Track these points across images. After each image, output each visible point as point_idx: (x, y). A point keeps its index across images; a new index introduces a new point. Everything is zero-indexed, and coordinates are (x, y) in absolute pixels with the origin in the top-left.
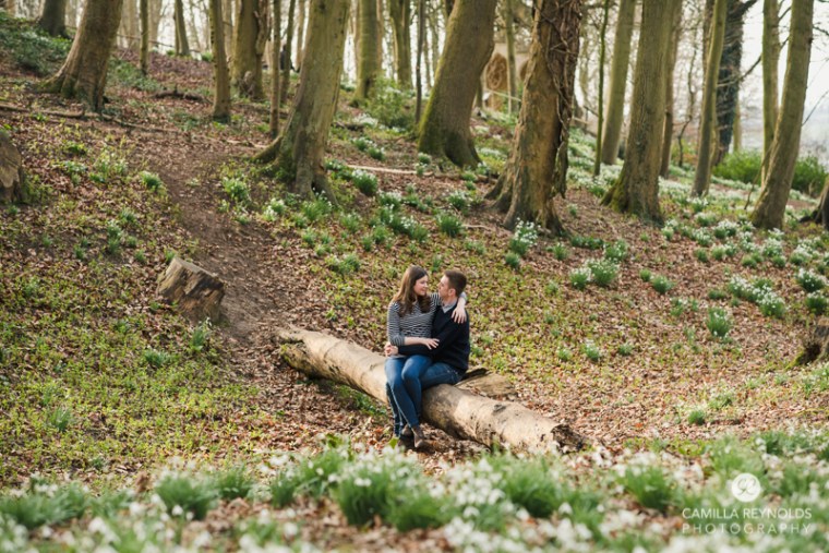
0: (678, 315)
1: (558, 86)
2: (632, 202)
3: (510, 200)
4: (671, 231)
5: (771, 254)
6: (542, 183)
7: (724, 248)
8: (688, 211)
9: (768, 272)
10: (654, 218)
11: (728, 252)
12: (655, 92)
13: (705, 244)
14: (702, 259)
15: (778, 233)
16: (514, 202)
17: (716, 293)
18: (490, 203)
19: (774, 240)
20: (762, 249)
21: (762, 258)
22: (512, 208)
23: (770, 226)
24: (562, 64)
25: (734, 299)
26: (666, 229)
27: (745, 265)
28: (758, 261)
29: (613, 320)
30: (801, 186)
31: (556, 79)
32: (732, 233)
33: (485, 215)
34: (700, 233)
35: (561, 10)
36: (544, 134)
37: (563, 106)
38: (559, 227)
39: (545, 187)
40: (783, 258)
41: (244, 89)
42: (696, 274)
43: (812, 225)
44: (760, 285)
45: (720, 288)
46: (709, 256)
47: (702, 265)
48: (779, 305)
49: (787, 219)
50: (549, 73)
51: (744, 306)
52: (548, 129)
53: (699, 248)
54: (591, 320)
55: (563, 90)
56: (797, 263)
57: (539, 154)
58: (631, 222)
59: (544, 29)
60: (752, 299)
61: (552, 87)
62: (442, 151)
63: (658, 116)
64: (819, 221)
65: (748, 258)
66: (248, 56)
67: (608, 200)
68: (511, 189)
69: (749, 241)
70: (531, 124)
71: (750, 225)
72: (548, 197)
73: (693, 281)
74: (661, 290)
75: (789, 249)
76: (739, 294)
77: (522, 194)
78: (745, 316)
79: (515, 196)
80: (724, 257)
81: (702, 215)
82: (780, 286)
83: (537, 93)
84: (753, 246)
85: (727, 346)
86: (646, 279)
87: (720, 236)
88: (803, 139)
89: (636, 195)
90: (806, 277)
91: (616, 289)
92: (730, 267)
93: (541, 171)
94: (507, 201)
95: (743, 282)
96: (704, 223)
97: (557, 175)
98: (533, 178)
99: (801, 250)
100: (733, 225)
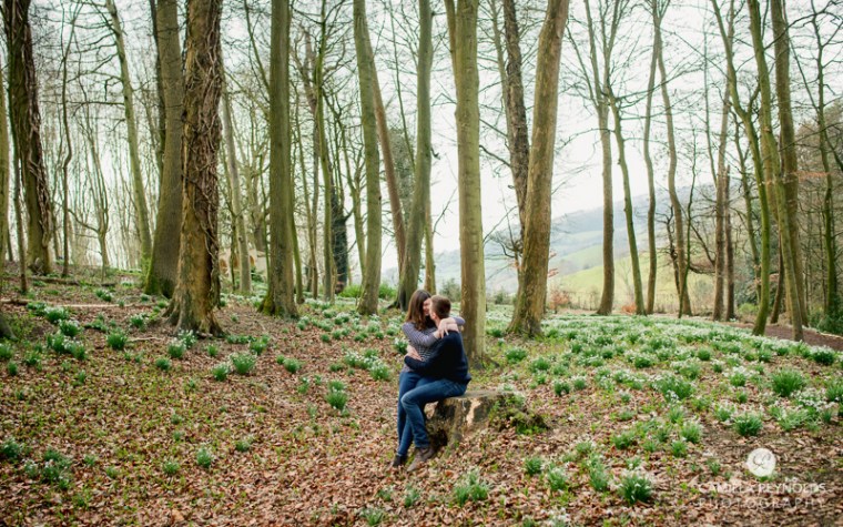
0: (303, 392)
1: (205, 229)
2: (277, 308)
3: (178, 316)
4: (303, 324)
5: (373, 331)
6: (202, 300)
7: (340, 330)
8: (318, 310)
9: (373, 343)
10: (293, 317)
11: (343, 333)
12: (284, 233)
13: (326, 329)
14: (325, 340)
15: (375, 316)
16: (181, 317)
17: (336, 366)
18: (164, 319)
19: (374, 322)
20: (367, 328)
21: (367, 334)
22: (180, 322)
23: (370, 313)
24: (206, 213)
25: (350, 369)
26: (300, 323)
27: (357, 340)
28: (365, 336)
29: (243, 407)
30: (382, 296)
31: (202, 223)
32: (346, 320)
33: (160, 329)
34: (324, 323)
35: (201, 173)
36: (199, 264)
37: (211, 243)
38: (220, 331)
39: (205, 303)
40: (382, 332)
41: (34, 269)
42: (322, 352)
43: (395, 310)
44: (368, 355)
45: (339, 361)
46: (330, 337)
47: (326, 345)
48: (385, 370)
49: (379, 307)
50: (197, 219)
51: (359, 373)
52: (201, 260)
53: (324, 333)
54: (222, 411)
55: (209, 230)
56: (391, 334)
57: (197, 280)
58: (276, 320)
59: (190, 188)
60: (364, 367)
61: (201, 230)
62: (160, 292)
63: (288, 249)
64: (399, 307)
65: (358, 335)
66: (38, 249)
67: (261, 308)
68: (178, 308)
69: (358, 323)
70: (188, 258)
71: (357, 314)
72: (208, 310)
73: (319, 358)
74: (292, 370)
75: (384, 326)
76: (353, 365)
77: (187, 310)
78: (360, 382)
79: (182, 312)
80: (342, 336)
81: (327, 311)
82: (383, 353)
83: (190, 235)
84: (361, 326)
85: (345, 420)
86: (281, 362)
87: (338, 323)
88: (383, 270)
89: (279, 303)
90: (401, 343)
91: (254, 375)
92: (346, 343)
93: (200, 292)
94: (176, 318)
95: (357, 354)
96: (328, 316)
97: (212, 294)
98: (194, 297)
99: (392, 326)
100: (347, 315)
